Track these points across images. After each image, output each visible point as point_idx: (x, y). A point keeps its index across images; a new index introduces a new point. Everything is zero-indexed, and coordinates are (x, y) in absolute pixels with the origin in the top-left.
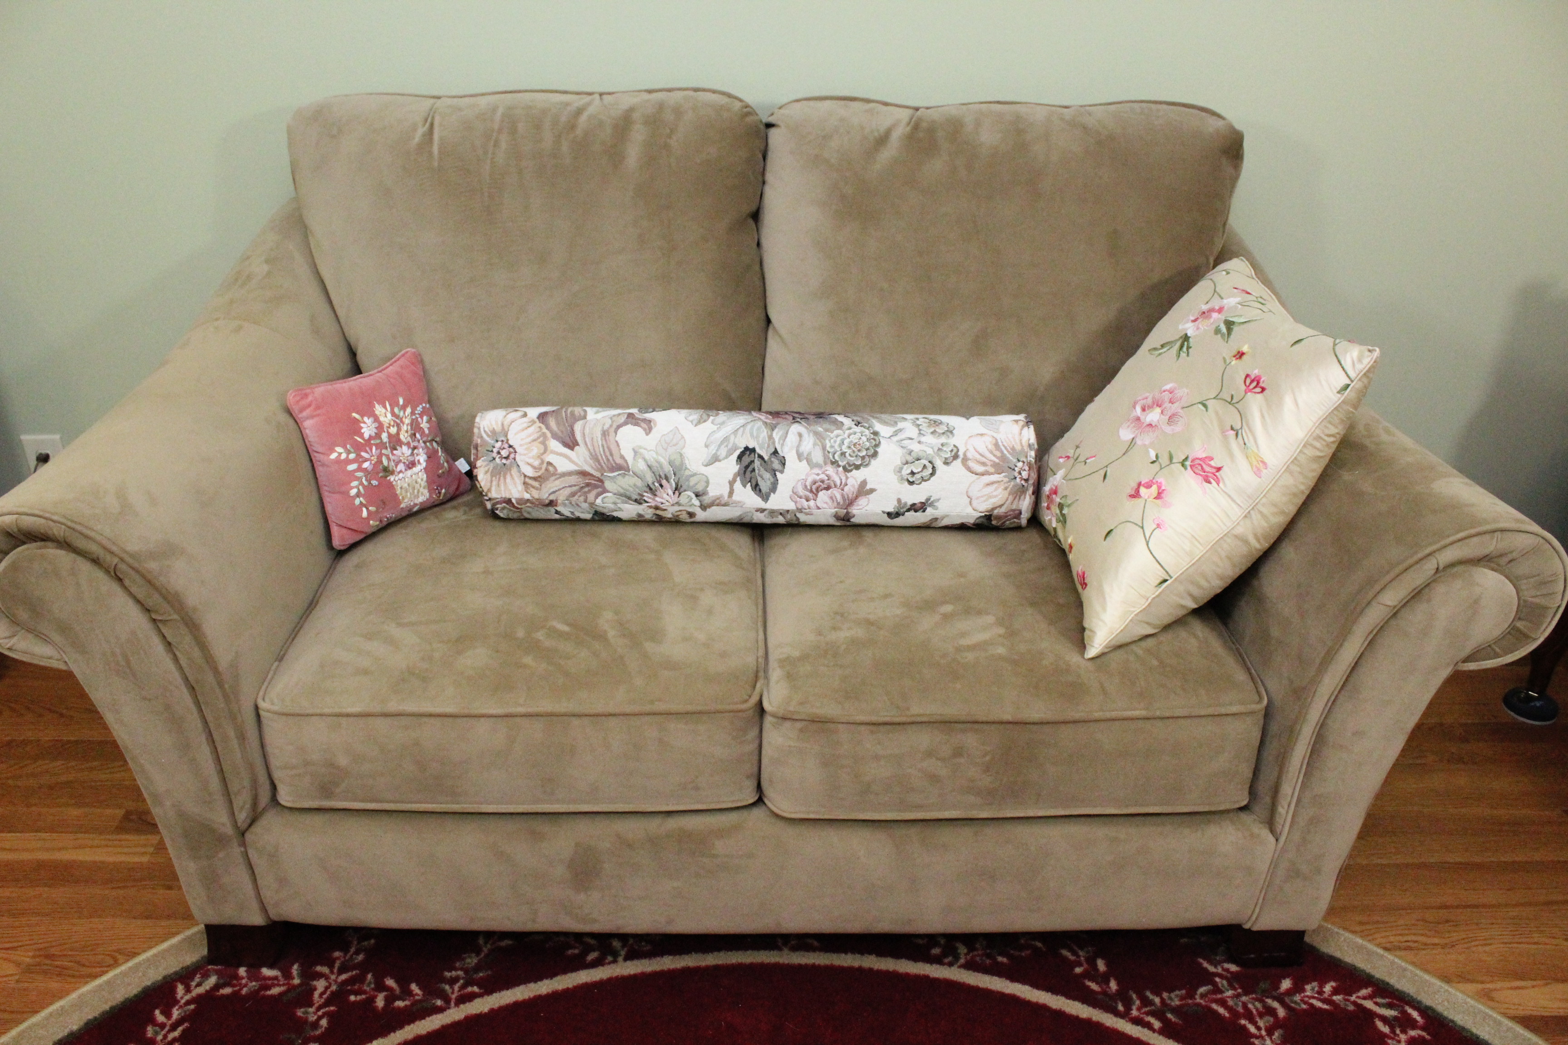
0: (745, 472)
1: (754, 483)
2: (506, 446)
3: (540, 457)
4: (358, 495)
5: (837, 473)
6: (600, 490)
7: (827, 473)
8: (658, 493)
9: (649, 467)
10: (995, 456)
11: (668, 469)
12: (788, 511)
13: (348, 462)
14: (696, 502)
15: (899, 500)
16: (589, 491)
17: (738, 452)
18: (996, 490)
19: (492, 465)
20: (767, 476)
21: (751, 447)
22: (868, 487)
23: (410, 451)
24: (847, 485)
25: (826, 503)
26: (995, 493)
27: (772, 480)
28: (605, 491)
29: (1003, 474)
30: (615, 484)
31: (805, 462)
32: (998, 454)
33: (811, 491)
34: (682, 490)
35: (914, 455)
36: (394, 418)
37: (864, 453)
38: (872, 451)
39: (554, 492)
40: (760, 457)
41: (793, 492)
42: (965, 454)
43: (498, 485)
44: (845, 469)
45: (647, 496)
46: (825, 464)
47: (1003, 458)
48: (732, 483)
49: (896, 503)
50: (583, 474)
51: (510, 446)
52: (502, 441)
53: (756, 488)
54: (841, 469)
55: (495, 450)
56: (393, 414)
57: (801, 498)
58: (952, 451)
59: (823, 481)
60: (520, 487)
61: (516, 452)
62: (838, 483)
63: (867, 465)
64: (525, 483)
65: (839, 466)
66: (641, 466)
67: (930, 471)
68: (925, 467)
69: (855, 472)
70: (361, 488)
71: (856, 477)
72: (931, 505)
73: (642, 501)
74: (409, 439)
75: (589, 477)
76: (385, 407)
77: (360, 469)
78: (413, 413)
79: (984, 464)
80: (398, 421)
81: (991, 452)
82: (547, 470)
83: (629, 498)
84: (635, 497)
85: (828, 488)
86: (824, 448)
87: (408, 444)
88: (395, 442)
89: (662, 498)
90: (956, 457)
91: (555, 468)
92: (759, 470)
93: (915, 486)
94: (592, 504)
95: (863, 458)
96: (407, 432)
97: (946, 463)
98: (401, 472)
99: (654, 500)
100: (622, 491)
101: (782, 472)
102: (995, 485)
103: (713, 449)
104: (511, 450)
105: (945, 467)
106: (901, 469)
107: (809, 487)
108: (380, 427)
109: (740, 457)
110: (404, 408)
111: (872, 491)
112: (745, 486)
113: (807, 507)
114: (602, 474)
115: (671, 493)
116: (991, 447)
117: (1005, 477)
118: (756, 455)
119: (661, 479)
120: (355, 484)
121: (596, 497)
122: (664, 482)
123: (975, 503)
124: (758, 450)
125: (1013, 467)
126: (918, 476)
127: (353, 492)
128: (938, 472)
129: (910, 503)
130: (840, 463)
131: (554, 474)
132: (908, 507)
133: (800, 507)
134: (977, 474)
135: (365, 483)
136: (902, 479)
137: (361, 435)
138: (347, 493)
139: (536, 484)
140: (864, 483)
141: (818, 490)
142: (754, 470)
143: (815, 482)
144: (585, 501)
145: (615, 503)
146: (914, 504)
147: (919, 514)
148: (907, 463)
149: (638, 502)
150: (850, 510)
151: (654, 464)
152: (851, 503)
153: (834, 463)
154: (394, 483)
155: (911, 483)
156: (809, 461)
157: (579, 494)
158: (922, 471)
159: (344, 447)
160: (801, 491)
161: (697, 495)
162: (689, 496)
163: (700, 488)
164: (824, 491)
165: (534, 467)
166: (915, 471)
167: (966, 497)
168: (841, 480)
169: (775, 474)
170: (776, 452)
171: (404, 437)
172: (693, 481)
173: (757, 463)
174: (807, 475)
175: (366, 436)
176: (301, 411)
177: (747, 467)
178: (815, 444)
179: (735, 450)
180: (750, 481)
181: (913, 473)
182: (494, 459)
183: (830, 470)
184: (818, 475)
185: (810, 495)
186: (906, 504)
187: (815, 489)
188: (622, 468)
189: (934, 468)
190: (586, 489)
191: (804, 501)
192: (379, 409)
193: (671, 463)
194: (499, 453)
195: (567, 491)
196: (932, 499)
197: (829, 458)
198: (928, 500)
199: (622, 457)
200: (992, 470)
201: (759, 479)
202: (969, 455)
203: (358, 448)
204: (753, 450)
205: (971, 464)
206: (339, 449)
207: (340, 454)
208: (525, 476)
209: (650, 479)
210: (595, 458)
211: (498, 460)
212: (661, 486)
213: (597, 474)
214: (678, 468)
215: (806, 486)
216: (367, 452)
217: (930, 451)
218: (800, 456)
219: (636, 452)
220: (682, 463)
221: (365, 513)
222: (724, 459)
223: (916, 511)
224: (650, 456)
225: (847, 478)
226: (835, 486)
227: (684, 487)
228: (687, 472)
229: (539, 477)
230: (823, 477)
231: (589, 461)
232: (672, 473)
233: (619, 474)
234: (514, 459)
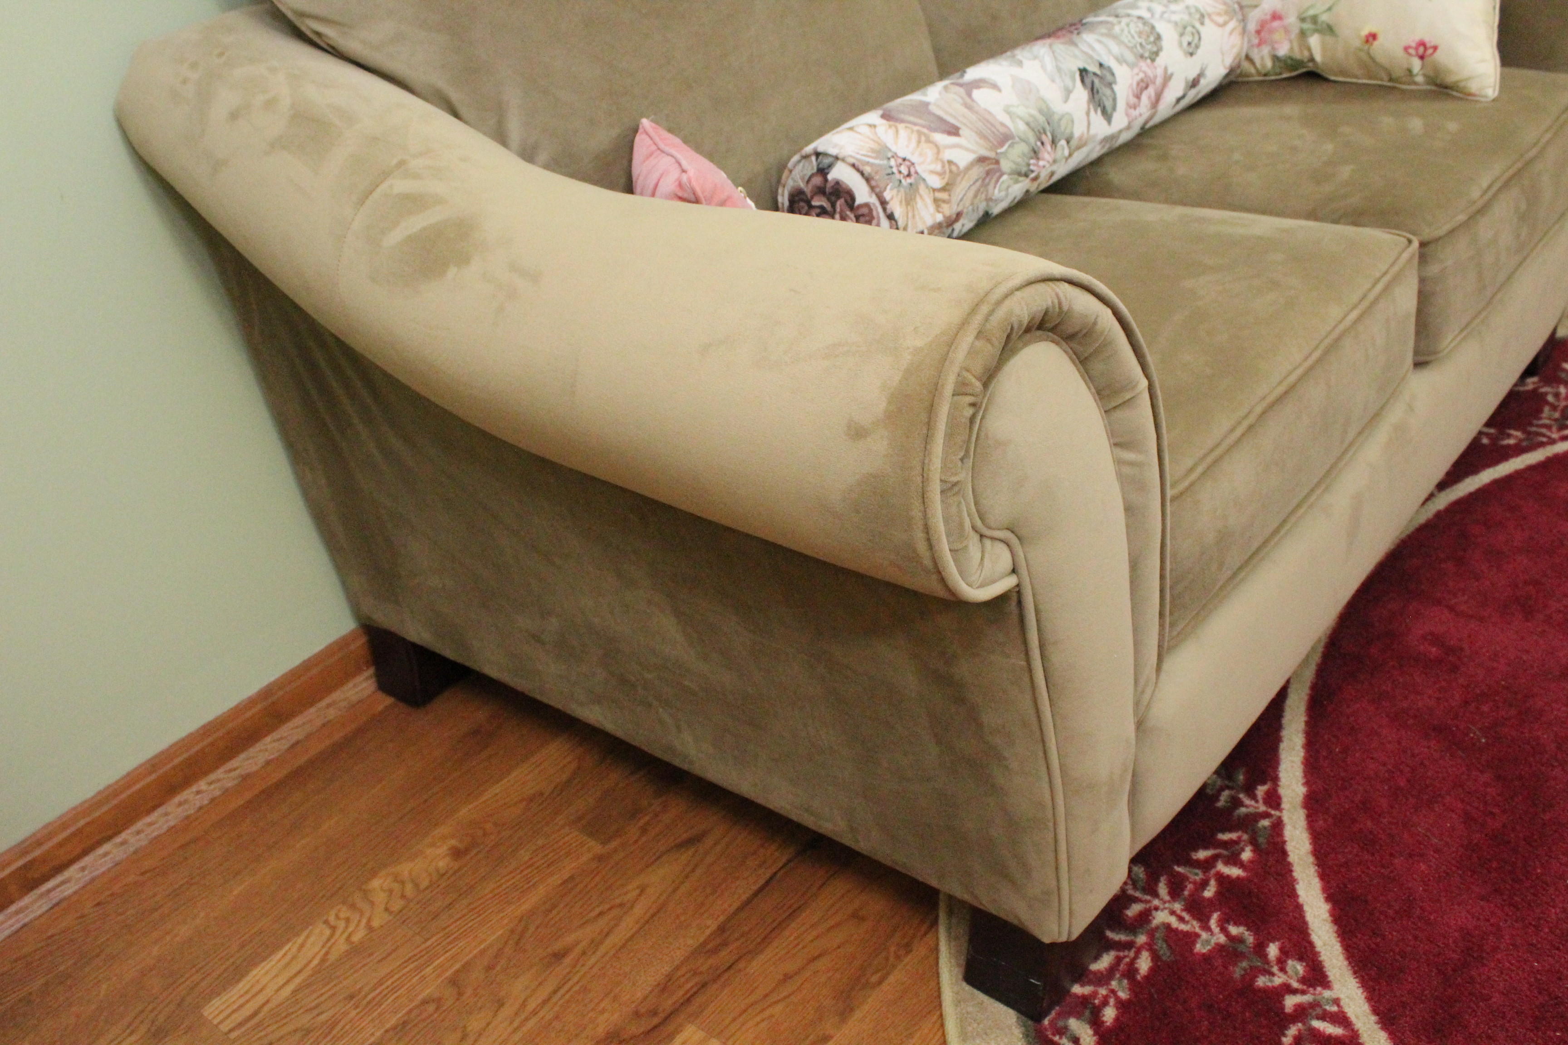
0: (1093, 97)
1: (1101, 106)
2: (900, 160)
3: (938, 158)
5: (1149, 66)
6: (998, 174)
7: (1143, 70)
8: (1040, 155)
9: (1028, 124)
11: (1042, 119)
12: (1123, 129)
14: (1066, 152)
15: (1185, 79)
16: (990, 182)
17: (1077, 77)
19: (903, 190)
20: (1108, 92)
21: (1083, 66)
22: (1169, 72)
24: (1154, 78)
25: (1146, 106)
27: (1111, 96)
28: (1001, 174)
29: (1234, 20)
30: (1007, 160)
31: (1124, 65)
33: (1137, 96)
34: (1057, 140)
35: (1180, 26)
37: (1151, 38)
38: (1154, 35)
40: (1094, 74)
41: (1126, 104)
42: (1205, 11)
43: (914, 216)
44: (1151, 60)
45: (1032, 163)
48: (1088, 114)
49: (1183, 82)
50: (982, 160)
51: (904, 160)
52: (893, 157)
53: (1103, 111)
54: (1149, 61)
57: (1130, 107)
58: (1196, 11)
59: (1142, 81)
60: (932, 208)
61: (913, 164)
62: (1150, 78)
63: (1160, 50)
64: (936, 201)
65: (1147, 58)
66: (1022, 127)
67: (1197, 36)
68: (1192, 33)
69: (1157, 61)
71: (1158, 65)
72: (1203, 73)
73: (1028, 173)
75: (985, 163)
79: (1219, 14)
82: (951, 171)
83: (1019, 173)
84: (1023, 169)
85: (1148, 87)
86: (1126, 45)
89: (1044, 160)
90: (1203, 15)
91: (956, 165)
92: (1099, 89)
93: (1192, 57)
94: (989, 201)
95: (1155, 43)
97: (1201, 23)
99: (1036, 166)
100: (1013, 167)
102: (1233, 34)
103: (1059, 82)
104: (907, 163)
105: (1203, 28)
106: (1181, 42)
107: (1135, 93)
109: (1082, 81)
111: (1172, 75)
112: (1096, 113)
113: (1135, 119)
114: (996, 153)
115: (1049, 149)
117: (1236, 22)
118: (1091, 74)
119: (1041, 134)
121: (994, 188)
122: (1043, 138)
124: (1089, 68)
126: (1193, 45)
128: (1203, 35)
129: (1191, 77)
130: (1145, 55)
131: (958, 174)
132: (1190, 83)
133: (1129, 119)
134: (1222, 27)
136: (1186, 53)
139: (947, 196)
140: (1164, 69)
141: (1141, 92)
142: (1096, 91)
143: (1138, 84)
144: (987, 197)
145: (1006, 189)
146: (1193, 78)
147: (1196, 88)
148: (1181, 37)
149: (1026, 175)
150: (1157, 107)
151: (1031, 120)
152: (1158, 98)
153: (1142, 56)
155: (1189, 56)
156: (1126, 63)
157: (981, 190)
158: (1193, 39)
160: (1131, 99)
161: (1067, 142)
162: (1062, 147)
163: (1067, 131)
164: (1146, 92)
165: (941, 174)
166: (1190, 40)
167: (1219, 54)
168: (1151, 73)
169: (1111, 89)
170: (1099, 64)
172: (1062, 125)
173: (1096, 82)
174: (1130, 78)
177: (1091, 90)
178: (1116, 45)
179: (1074, 76)
180: (1098, 105)
181: (1189, 44)
182: (901, 181)
183: (1144, 66)
184: (1138, 75)
185: (1136, 101)
186: (1188, 80)
187: (1139, 92)
188: (1006, 138)
189: (1198, 32)
190: (987, 180)
191: (1133, 111)
193: (1041, 111)
194: (900, 172)
195: (972, 193)
196: (1203, 67)
197: (1137, 52)
198: (1201, 69)
199: (1002, 124)
200: (1227, 18)
201: (1103, 99)
202: (1208, 10)
204: (1086, 69)
205: (1213, 18)
208: (934, 190)
209: (1032, 139)
210: (982, 136)
211: (904, 182)
212: (1042, 143)
213: (989, 155)
214: (1046, 115)
215: (1133, 92)
217: (1186, 17)
218: (1118, 61)
219: (1008, 113)
220: (1048, 108)
222: (1073, 88)
223: (1194, 85)
224: (1022, 112)
225: (1156, 68)
226: (1149, 82)
227: (1059, 136)
228: (1056, 117)
229: (947, 184)
230: (1142, 75)
231: (981, 142)
232: (1046, 124)
233: (1010, 146)
234: (916, 173)
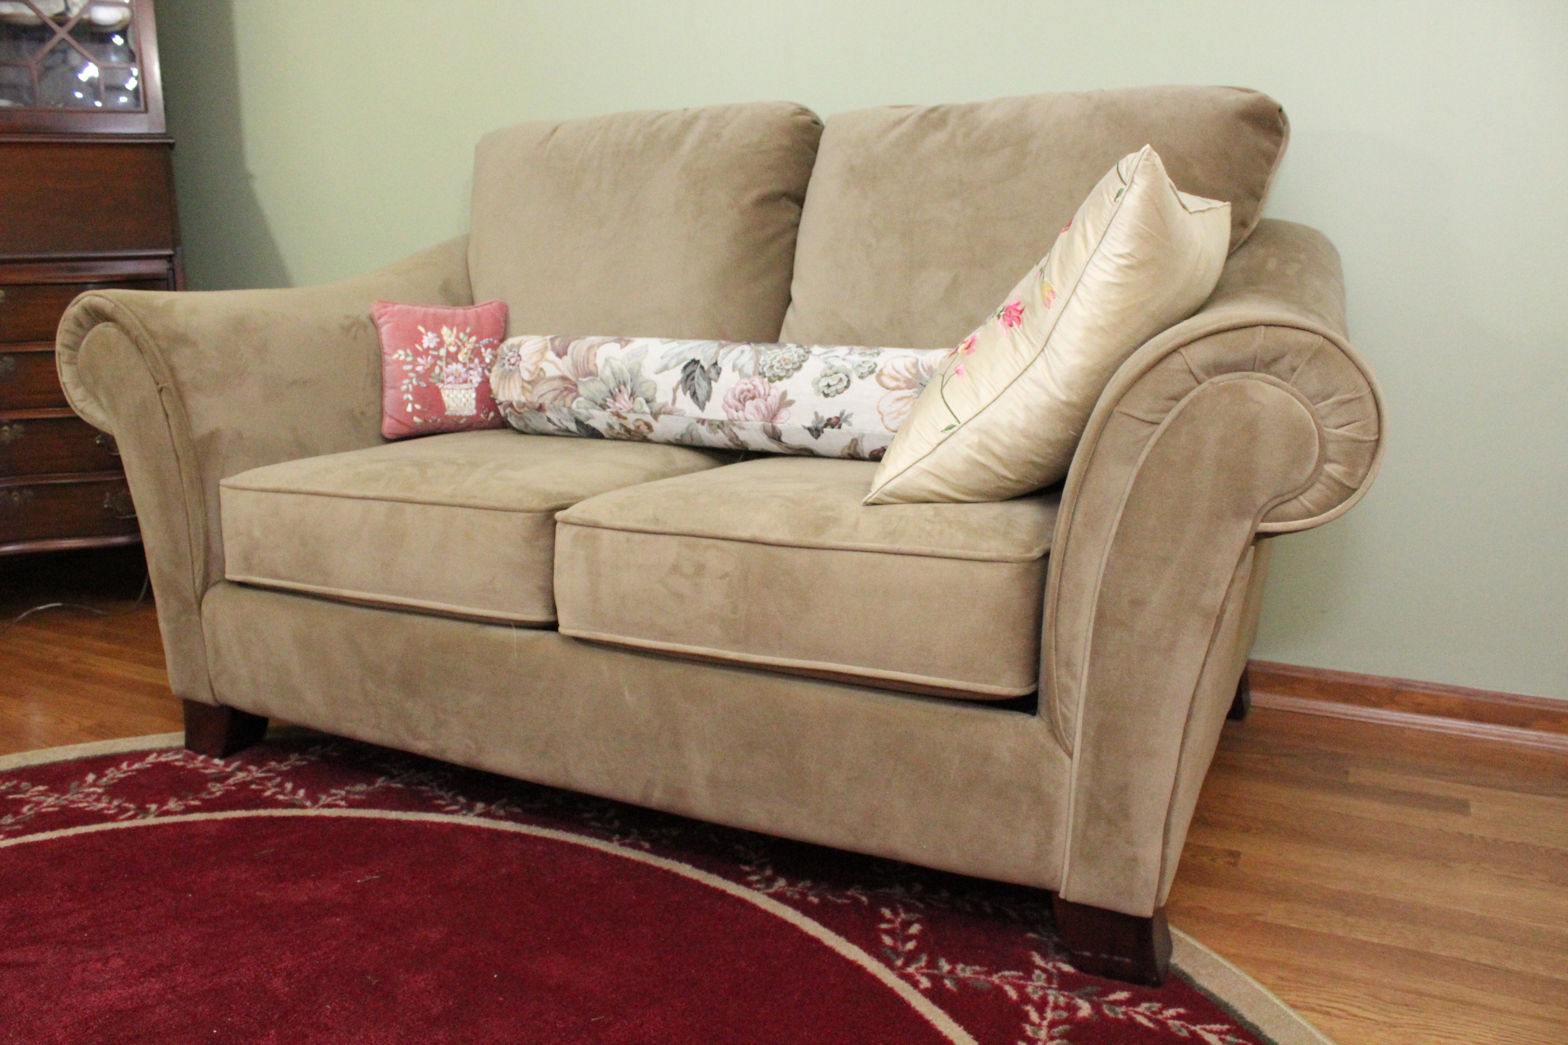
0: (686, 381)
1: (692, 390)
2: (516, 355)
3: (536, 364)
4: (407, 391)
5: (762, 383)
6: (574, 394)
7: (754, 383)
8: (617, 398)
9: (613, 374)
10: (910, 373)
11: (627, 376)
12: (722, 422)
13: (405, 362)
14: (646, 409)
15: (816, 414)
16: (567, 396)
17: (685, 363)
18: (905, 405)
19: (501, 370)
20: (704, 384)
21: (697, 359)
22: (789, 398)
23: (464, 369)
24: (769, 395)
25: (752, 414)
26: (904, 409)
27: (708, 388)
28: (578, 395)
29: (914, 390)
30: (588, 388)
31: (737, 372)
32: (914, 371)
33: (740, 401)
34: (635, 396)
35: (834, 369)
36: (457, 341)
37: (789, 367)
38: (798, 365)
39: (542, 395)
40: (702, 367)
41: (724, 400)
42: (881, 371)
43: (504, 388)
44: (771, 381)
45: (610, 401)
46: (754, 374)
47: (918, 375)
48: (675, 390)
49: (813, 417)
50: (564, 378)
51: (519, 355)
52: (514, 352)
53: (694, 395)
54: (766, 380)
55: (507, 358)
56: (457, 337)
57: (731, 407)
58: (870, 367)
59: (749, 391)
60: (519, 390)
61: (521, 360)
62: (762, 392)
63: (789, 377)
64: (523, 387)
65: (765, 377)
66: (608, 372)
67: (845, 384)
68: (841, 380)
69: (777, 383)
70: (410, 387)
71: (779, 387)
72: (846, 420)
73: (605, 407)
74: (467, 361)
75: (569, 382)
76: (452, 331)
77: (413, 370)
78: (477, 342)
79: (897, 380)
80: (460, 344)
81: (907, 370)
82: (539, 375)
83: (596, 403)
84: (600, 401)
85: (753, 398)
86: (757, 361)
87: (465, 365)
88: (452, 357)
89: (620, 403)
90: (872, 372)
91: (545, 373)
92: (698, 378)
93: (829, 399)
94: (570, 408)
95: (788, 370)
96: (466, 354)
97: (861, 377)
98: (449, 383)
99: (614, 404)
100: (591, 395)
101: (716, 381)
102: (905, 400)
103: (665, 361)
104: (519, 358)
105: (860, 381)
106: (819, 381)
107: (737, 397)
108: (441, 344)
109: (686, 367)
110: (470, 336)
111: (791, 403)
112: (685, 394)
113: (736, 418)
114: (577, 380)
115: (626, 397)
116: (909, 365)
117: (915, 392)
118: (699, 366)
119: (621, 383)
120: (406, 381)
121: (572, 402)
122: (622, 387)
123: (886, 419)
124: (702, 363)
125: (924, 384)
126: (833, 389)
127: (404, 388)
128: (852, 386)
129: (826, 417)
130: (767, 375)
131: (543, 379)
132: (825, 422)
133: (731, 418)
134: (888, 388)
135: (415, 382)
136: (819, 391)
137: (421, 345)
138: (399, 388)
139: (529, 387)
140: (784, 394)
141: (745, 399)
142: (693, 379)
143: (742, 392)
144: (564, 406)
145: (587, 409)
146: (829, 420)
147: (835, 430)
148: (826, 376)
149: (603, 407)
150: (774, 424)
151: (618, 372)
152: (774, 416)
153: (762, 374)
154: (442, 391)
155: (826, 395)
156: (740, 371)
157: (559, 398)
158: (837, 384)
159: (405, 350)
160: (732, 401)
161: (647, 402)
162: (641, 402)
163: (649, 395)
164: (750, 401)
165: (531, 373)
166: (831, 383)
167: (877, 413)
168: (765, 390)
169: (710, 384)
170: (716, 364)
171: (460, 357)
172: (644, 388)
173: (698, 371)
174: (737, 384)
175: (425, 346)
176: (379, 318)
177: (688, 376)
178: (751, 358)
179: (683, 361)
180: (689, 389)
181: (829, 386)
182: (504, 365)
183: (757, 380)
184: (746, 384)
185: (739, 405)
186: (822, 418)
187: (745, 397)
188: (592, 374)
189: (849, 381)
190: (565, 393)
191: (733, 411)
192: (445, 330)
193: (630, 371)
194: (509, 360)
195: (550, 396)
196: (846, 414)
197: (758, 368)
198: (842, 414)
199: (595, 365)
200: (903, 385)
201: (697, 386)
202: (885, 371)
203: (417, 353)
204: (695, 362)
205: (885, 379)
206: (401, 352)
207: (400, 355)
208: (523, 380)
209: (612, 385)
210: (575, 365)
211: (507, 366)
212: (620, 391)
213: (573, 378)
214: (635, 375)
215: (735, 396)
216: (422, 358)
217: (849, 366)
218: (734, 368)
219: (607, 360)
220: (639, 371)
221: (409, 409)
222: (672, 368)
223: (833, 427)
224: (616, 364)
225: (770, 388)
226: (760, 395)
227: (638, 393)
228: (641, 380)
229: (533, 381)
230: (751, 387)
231: (571, 368)
232: (629, 379)
233: (590, 380)
234: (518, 366)
